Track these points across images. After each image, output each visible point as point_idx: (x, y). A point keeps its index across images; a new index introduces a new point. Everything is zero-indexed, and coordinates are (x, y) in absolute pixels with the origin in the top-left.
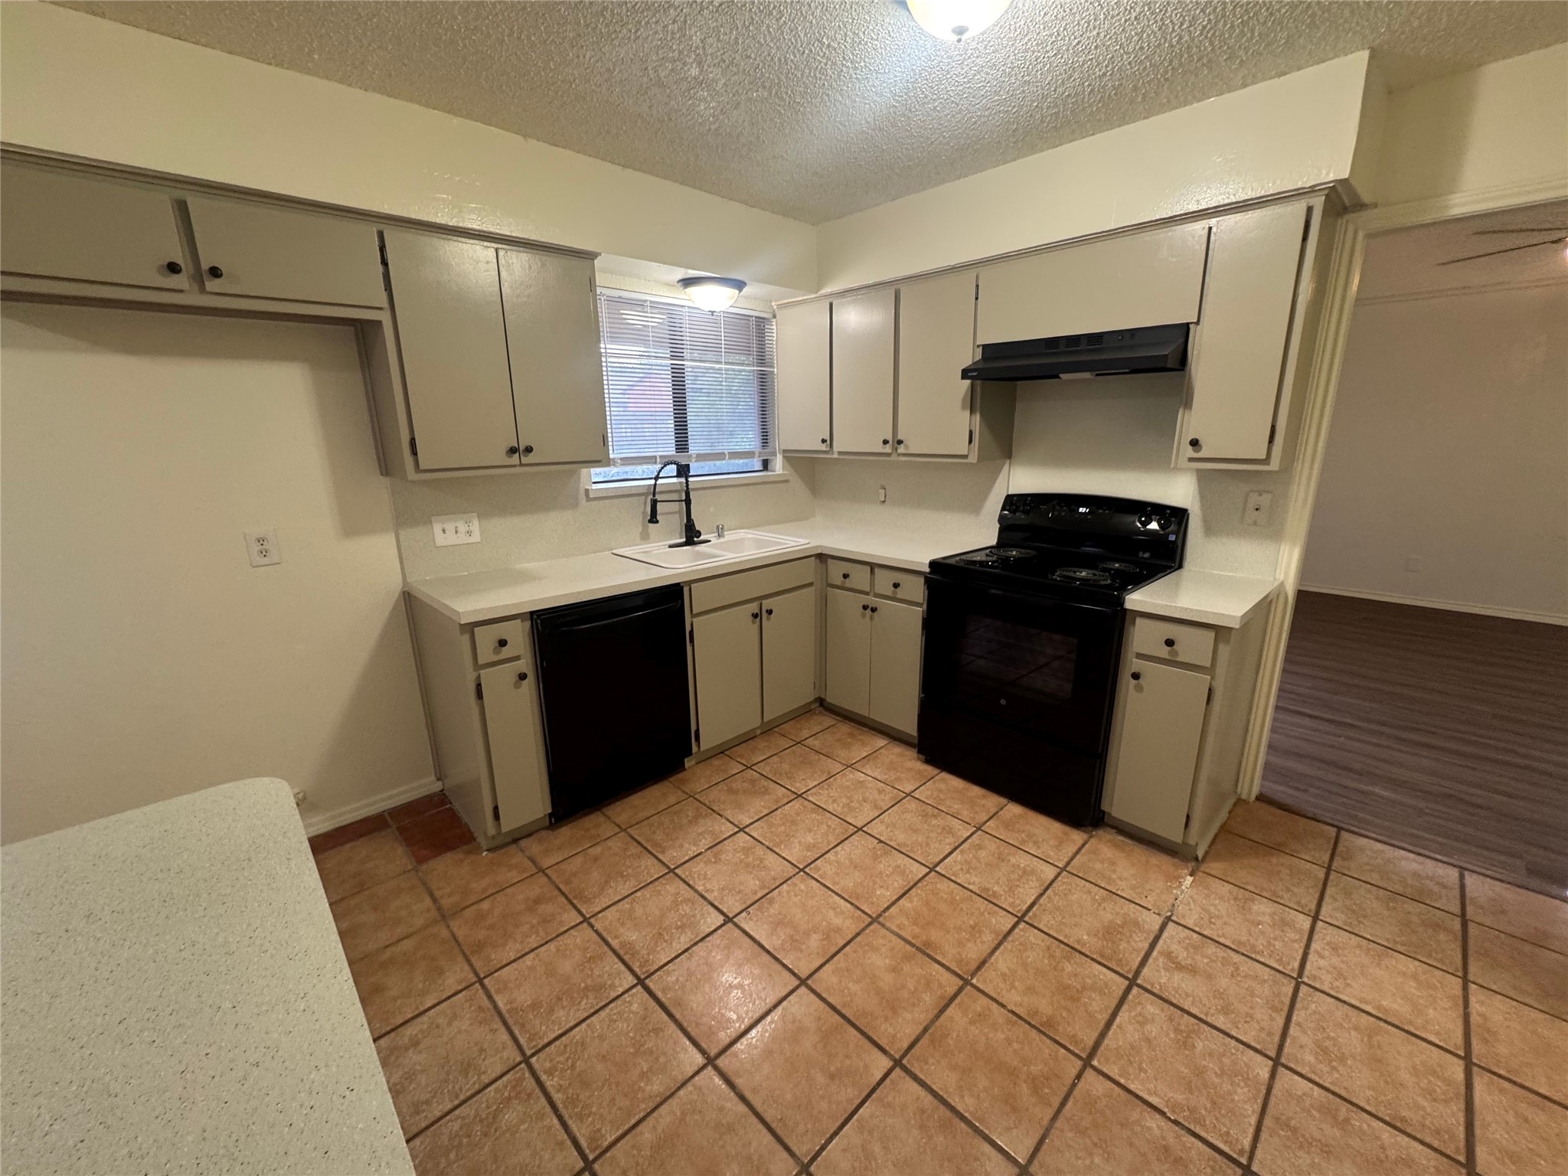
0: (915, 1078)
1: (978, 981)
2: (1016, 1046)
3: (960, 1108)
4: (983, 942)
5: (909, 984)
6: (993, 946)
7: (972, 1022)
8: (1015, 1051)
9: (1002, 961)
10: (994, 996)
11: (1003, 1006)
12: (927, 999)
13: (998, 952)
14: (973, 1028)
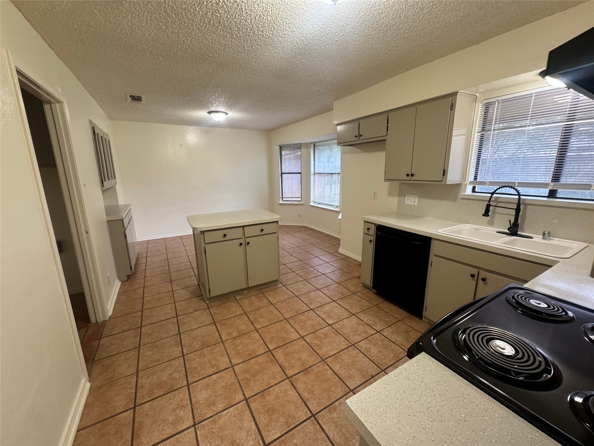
0: (264, 353)
1: (287, 381)
2: (261, 381)
3: (253, 359)
4: (304, 392)
5: (293, 361)
6: (301, 395)
7: (273, 372)
8: (260, 380)
9: (292, 394)
10: (280, 384)
11: (275, 385)
12: (286, 364)
13: (298, 395)
14: (272, 372)
